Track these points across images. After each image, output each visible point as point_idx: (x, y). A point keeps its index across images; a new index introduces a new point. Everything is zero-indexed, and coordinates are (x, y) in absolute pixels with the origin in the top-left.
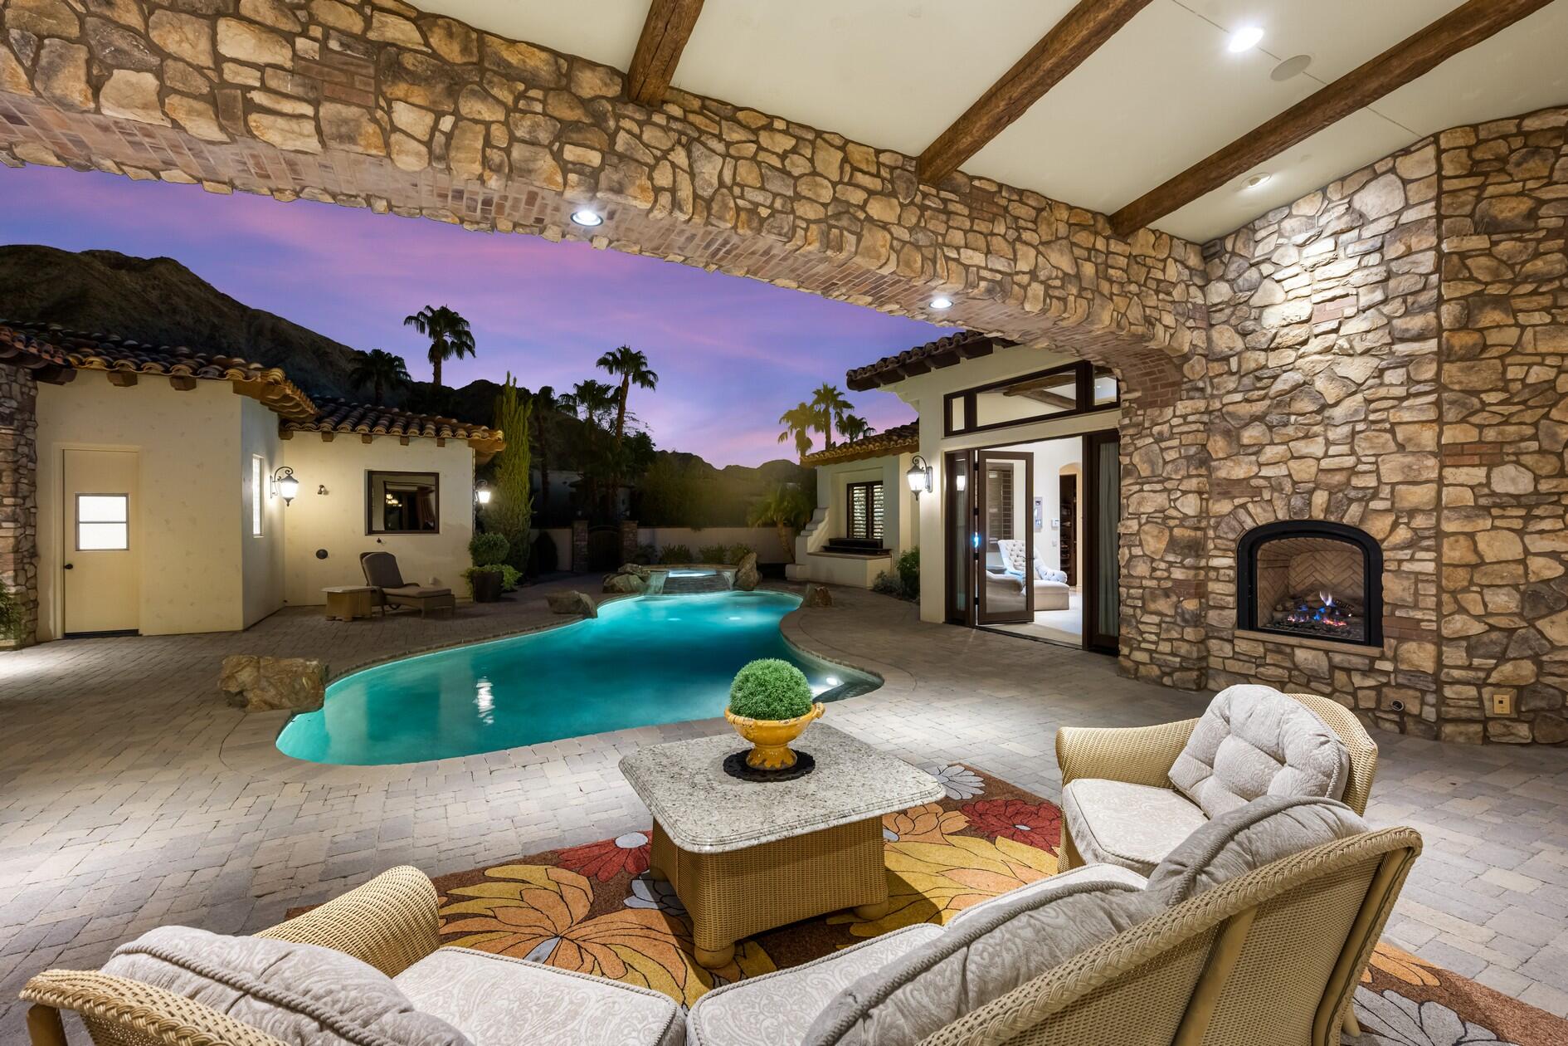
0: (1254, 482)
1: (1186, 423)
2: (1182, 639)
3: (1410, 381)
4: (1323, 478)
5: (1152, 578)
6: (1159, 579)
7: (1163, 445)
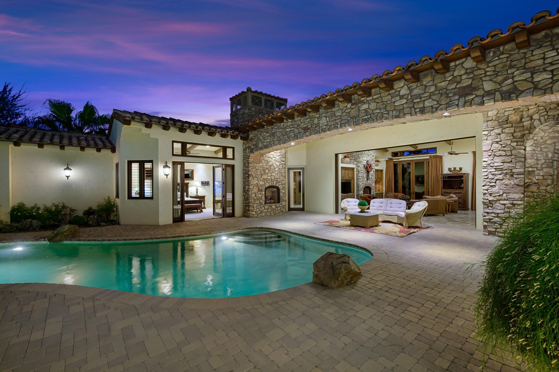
0: (267, 179)
1: (261, 167)
2: (261, 208)
3: (283, 167)
4: (275, 179)
5: (255, 197)
6: (257, 197)
7: (257, 171)
